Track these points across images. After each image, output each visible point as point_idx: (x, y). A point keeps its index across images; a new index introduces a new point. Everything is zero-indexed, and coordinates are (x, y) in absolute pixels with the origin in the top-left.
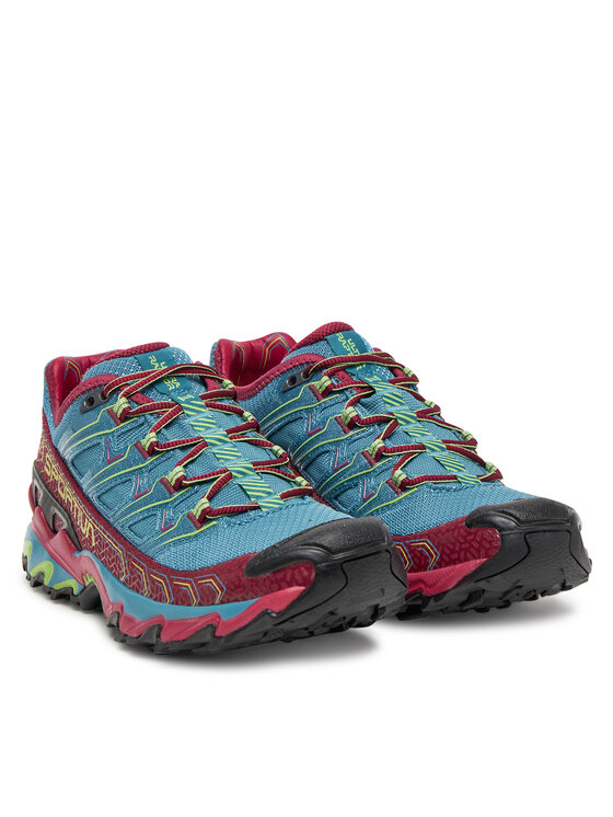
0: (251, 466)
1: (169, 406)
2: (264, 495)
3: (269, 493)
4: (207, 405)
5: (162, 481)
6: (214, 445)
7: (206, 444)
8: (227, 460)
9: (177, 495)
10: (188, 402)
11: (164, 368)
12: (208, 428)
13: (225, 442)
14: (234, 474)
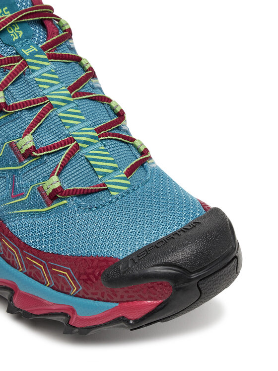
0: (95, 134)
1: (14, 60)
2: (110, 171)
3: (115, 169)
4: (50, 57)
5: (11, 144)
6: (59, 107)
7: (51, 106)
8: (72, 125)
9: (27, 162)
10: (32, 56)
11: (8, 16)
12: (52, 85)
13: (68, 102)
14: (80, 145)
